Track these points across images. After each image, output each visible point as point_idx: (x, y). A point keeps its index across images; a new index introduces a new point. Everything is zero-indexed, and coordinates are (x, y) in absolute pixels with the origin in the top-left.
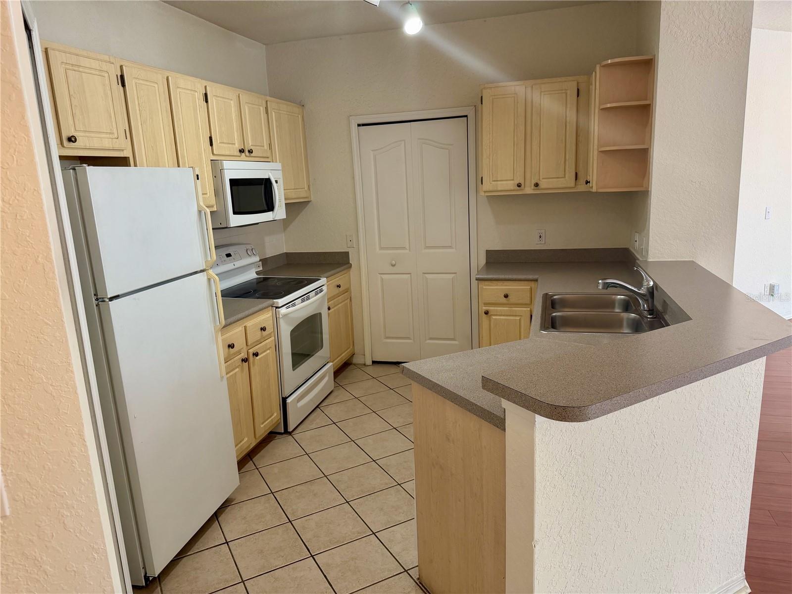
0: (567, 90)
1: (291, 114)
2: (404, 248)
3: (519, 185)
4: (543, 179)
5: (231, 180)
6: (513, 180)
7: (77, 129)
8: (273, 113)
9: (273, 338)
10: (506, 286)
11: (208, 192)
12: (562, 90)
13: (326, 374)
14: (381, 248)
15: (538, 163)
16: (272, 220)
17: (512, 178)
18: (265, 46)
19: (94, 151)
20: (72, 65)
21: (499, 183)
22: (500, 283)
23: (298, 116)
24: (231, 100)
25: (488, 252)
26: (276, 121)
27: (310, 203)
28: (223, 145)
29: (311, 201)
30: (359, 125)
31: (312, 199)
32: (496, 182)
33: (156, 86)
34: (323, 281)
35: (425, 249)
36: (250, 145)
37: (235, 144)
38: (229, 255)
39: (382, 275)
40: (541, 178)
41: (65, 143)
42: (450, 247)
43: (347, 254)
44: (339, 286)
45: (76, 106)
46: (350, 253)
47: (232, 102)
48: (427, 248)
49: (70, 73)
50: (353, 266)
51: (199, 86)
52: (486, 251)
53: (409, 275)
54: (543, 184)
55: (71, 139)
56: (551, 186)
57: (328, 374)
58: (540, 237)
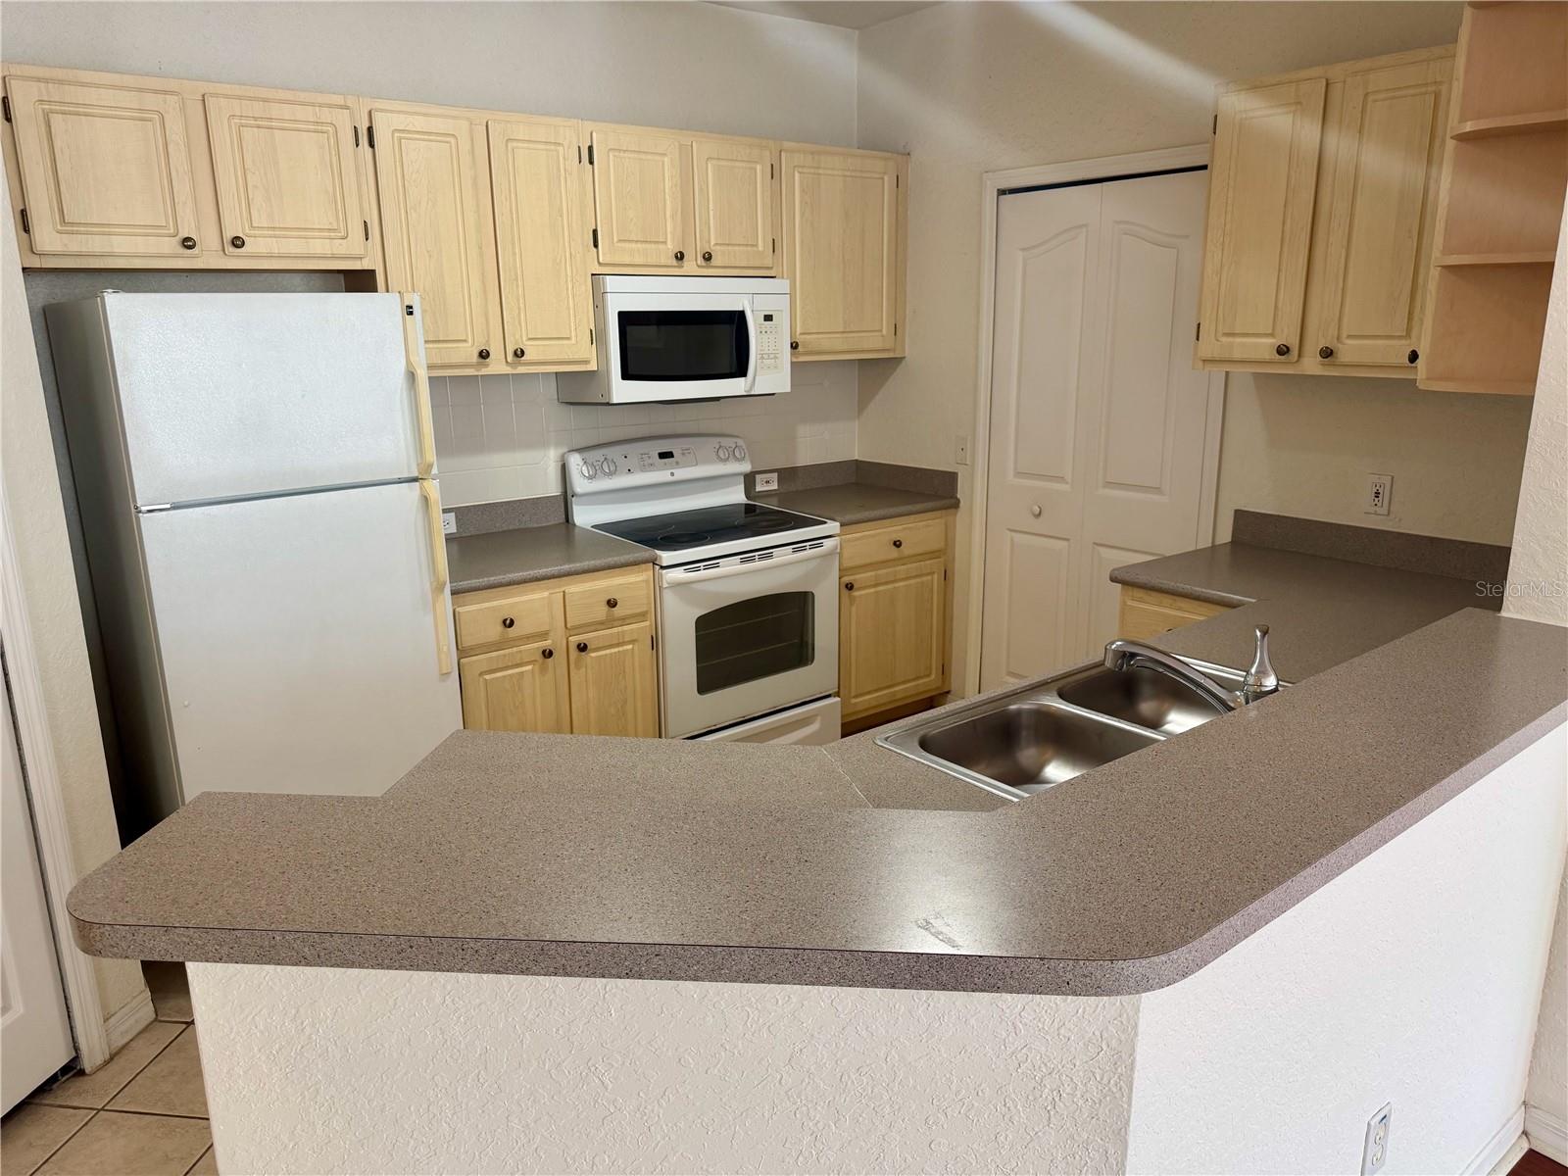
0: (1441, 83)
1: (858, 174)
2: (1061, 479)
3: (1283, 350)
4: (1349, 337)
5: (621, 314)
6: (1272, 335)
7: (254, 225)
8: (797, 175)
9: (647, 623)
10: (1180, 609)
11: (573, 334)
12: (1426, 85)
13: (817, 715)
14: (1018, 474)
15: (1340, 292)
16: (745, 394)
17: (1270, 331)
18: (857, 32)
19: (315, 261)
20: (255, 119)
21: (1239, 340)
22: (1167, 600)
23: (883, 179)
24: (665, 155)
25: (1239, 515)
26: (803, 191)
27: (904, 363)
28: (627, 245)
29: (904, 357)
30: (1002, 192)
31: (906, 355)
32: (1230, 339)
33: (453, 140)
34: (832, 527)
35: (1104, 487)
36: (712, 244)
37: (665, 243)
38: (664, 455)
39: (1014, 534)
40: (1344, 334)
41: (230, 249)
42: (1158, 490)
43: (952, 477)
44: (897, 544)
45: (255, 187)
46: (959, 475)
47: (666, 159)
48: (1108, 484)
49: (247, 133)
50: (962, 504)
51: (571, 135)
52: (1236, 511)
53: (1065, 543)
54: (1350, 351)
55: (237, 242)
56: (1366, 360)
57: (819, 718)
58: (1377, 494)
